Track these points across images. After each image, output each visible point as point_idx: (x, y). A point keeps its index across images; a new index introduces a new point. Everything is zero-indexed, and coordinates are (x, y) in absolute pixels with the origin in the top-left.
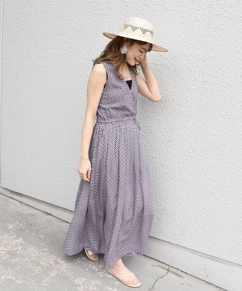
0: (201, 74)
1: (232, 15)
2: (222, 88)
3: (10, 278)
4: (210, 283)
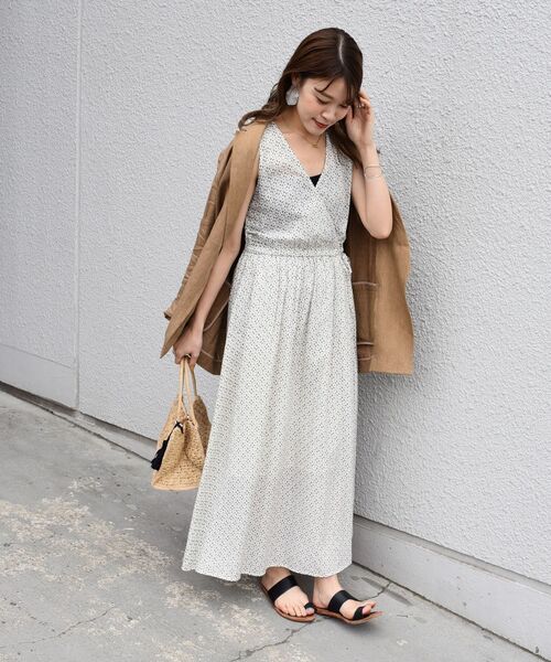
0: (439, 145)
1: (494, 10)
2: (480, 173)
3: (35, 569)
4: (470, 622)
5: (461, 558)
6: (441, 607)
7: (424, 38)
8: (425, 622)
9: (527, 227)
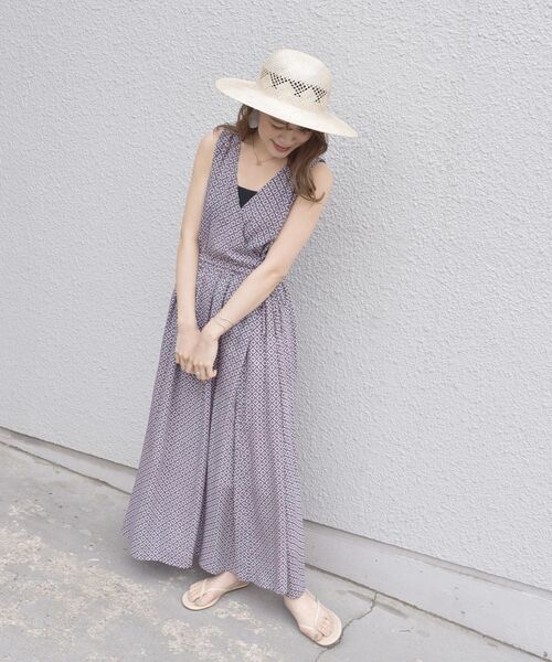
0: (443, 168)
1: (514, 35)
2: (492, 197)
3: (13, 623)
4: (470, 629)
5: (459, 570)
6: (435, 616)
7: (427, 59)
8: (428, 635)
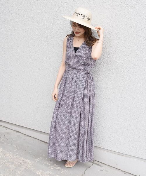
4: (119, 169)
5: (116, 153)
8: (108, 171)
9: (136, 65)
